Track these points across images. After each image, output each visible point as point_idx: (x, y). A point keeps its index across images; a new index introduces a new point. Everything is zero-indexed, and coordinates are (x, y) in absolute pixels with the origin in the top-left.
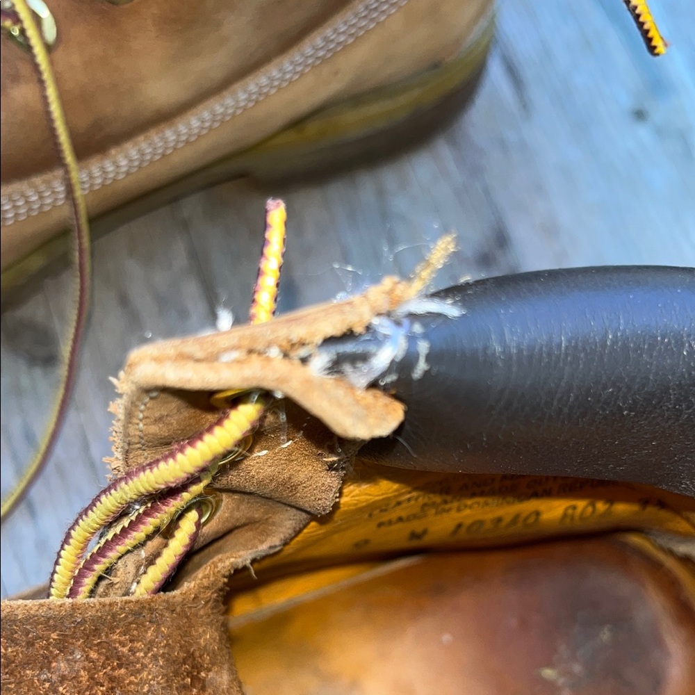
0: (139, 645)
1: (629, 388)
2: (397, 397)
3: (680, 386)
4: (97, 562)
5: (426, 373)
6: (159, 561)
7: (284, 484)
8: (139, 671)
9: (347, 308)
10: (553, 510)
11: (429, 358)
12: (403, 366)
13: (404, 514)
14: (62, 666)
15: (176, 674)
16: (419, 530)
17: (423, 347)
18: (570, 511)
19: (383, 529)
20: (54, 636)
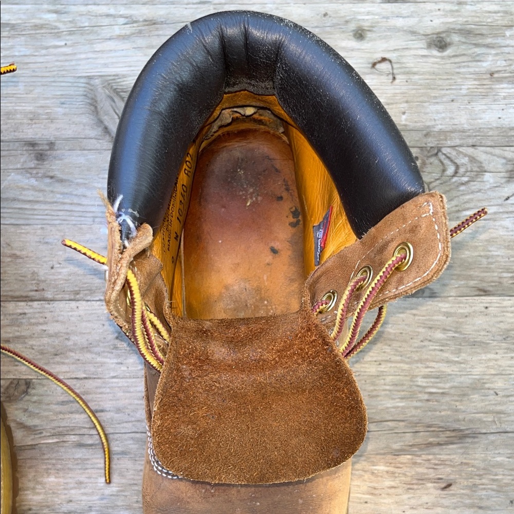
0: (187, 346)
1: (160, 148)
2: (141, 224)
3: (164, 130)
4: (154, 349)
5: (138, 212)
6: (160, 330)
7: (148, 276)
8: (196, 349)
9: (113, 229)
10: (183, 178)
11: (134, 210)
12: (134, 219)
13: (168, 239)
14: (186, 373)
15: (201, 337)
16: (175, 235)
17: (130, 210)
18: (186, 172)
19: (170, 249)
20: (175, 372)
